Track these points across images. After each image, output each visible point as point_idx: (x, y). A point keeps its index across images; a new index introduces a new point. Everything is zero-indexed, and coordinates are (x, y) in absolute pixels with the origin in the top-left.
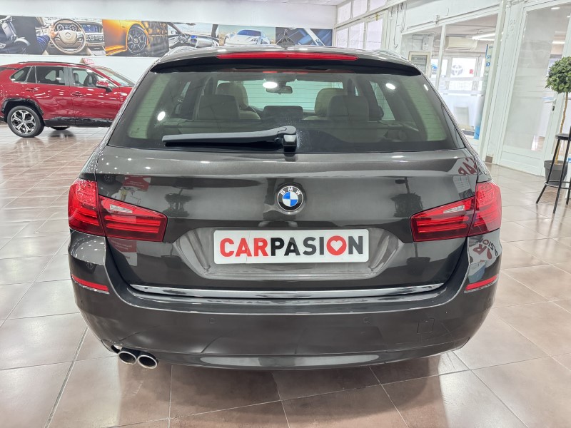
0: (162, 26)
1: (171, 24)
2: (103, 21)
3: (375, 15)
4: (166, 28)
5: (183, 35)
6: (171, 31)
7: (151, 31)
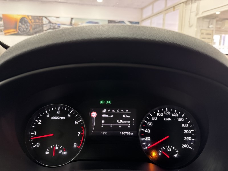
0: (40, 18)
1: (46, 17)
2: (3, 15)
3: (172, 8)
4: (42, 19)
5: (53, 24)
6: (45, 21)
7: (33, 21)
